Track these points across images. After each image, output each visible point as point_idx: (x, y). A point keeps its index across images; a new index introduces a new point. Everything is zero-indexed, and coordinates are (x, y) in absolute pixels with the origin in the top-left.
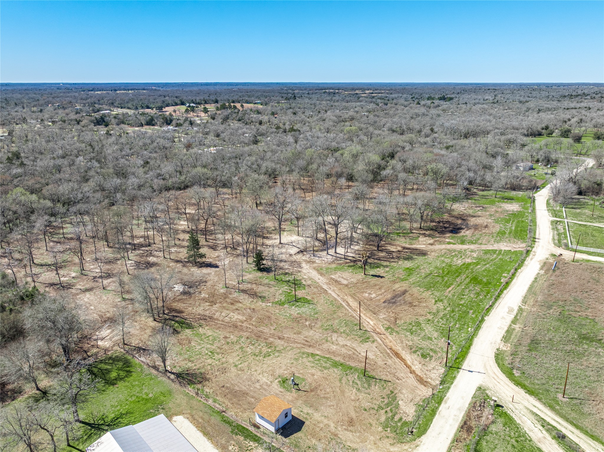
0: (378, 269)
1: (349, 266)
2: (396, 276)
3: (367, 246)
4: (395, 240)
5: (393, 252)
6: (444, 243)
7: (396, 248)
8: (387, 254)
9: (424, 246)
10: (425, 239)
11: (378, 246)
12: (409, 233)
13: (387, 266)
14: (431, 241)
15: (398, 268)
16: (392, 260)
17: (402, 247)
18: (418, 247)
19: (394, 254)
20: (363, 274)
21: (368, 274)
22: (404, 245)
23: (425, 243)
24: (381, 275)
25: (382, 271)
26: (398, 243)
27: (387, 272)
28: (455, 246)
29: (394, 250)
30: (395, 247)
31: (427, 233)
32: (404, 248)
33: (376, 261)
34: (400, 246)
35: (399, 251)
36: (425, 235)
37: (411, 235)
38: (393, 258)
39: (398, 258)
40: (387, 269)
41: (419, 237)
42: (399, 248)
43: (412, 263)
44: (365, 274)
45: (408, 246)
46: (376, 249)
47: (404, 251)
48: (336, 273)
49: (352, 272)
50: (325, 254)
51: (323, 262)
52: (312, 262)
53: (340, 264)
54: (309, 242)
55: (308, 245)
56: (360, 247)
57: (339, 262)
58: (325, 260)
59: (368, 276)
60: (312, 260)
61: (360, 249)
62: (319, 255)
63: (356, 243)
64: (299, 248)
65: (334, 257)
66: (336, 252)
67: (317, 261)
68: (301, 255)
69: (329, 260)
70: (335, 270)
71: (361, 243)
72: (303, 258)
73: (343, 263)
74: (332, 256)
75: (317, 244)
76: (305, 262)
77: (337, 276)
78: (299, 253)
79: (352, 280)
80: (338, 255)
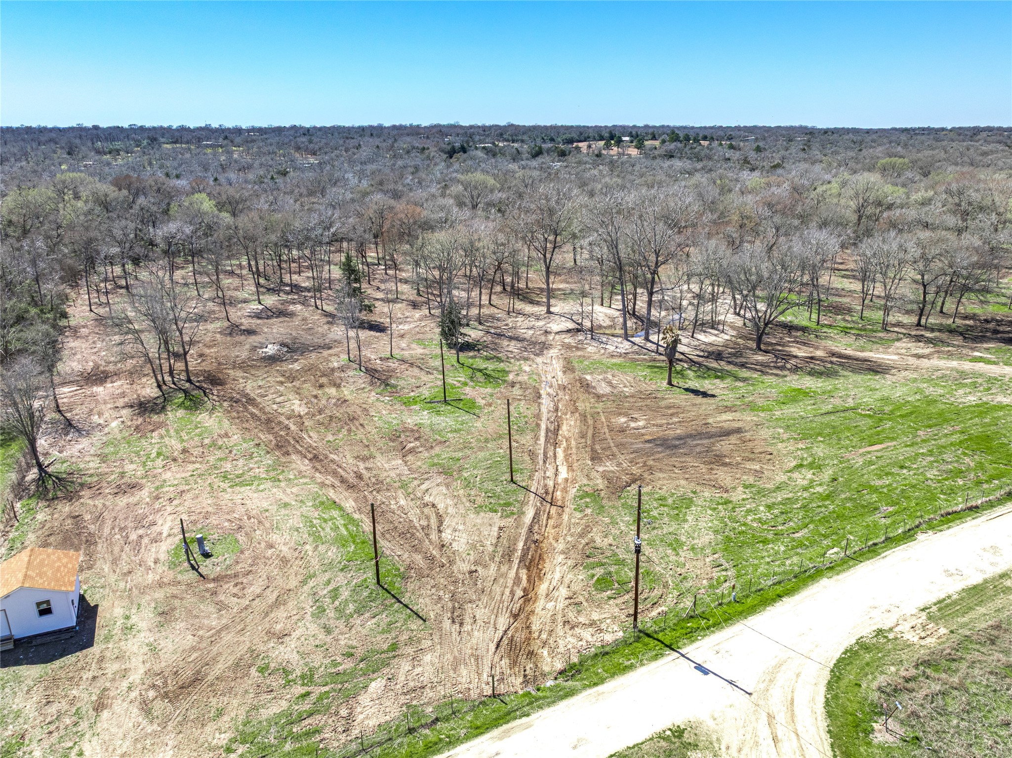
0: (717, 381)
1: (649, 366)
2: (748, 399)
3: (738, 340)
4: (827, 338)
5: (796, 357)
6: (961, 358)
8: (773, 360)
9: (895, 357)
10: (912, 345)
13: (745, 379)
16: (775, 371)
18: (877, 356)
19: (794, 361)
20: (665, 384)
21: (681, 384)
22: (841, 349)
24: (711, 392)
25: (723, 386)
26: (830, 344)
27: (733, 389)
29: (802, 355)
30: (811, 349)
31: (932, 335)
33: (729, 367)
34: (826, 350)
35: (812, 358)
36: (919, 340)
37: (881, 335)
38: (781, 367)
39: (796, 369)
40: (740, 384)
41: (899, 340)
42: (820, 354)
43: (824, 382)
44: (669, 384)
45: (849, 352)
46: (755, 347)
47: (828, 359)
48: (606, 372)
49: (645, 377)
50: (620, 340)
51: (603, 351)
52: (577, 349)
53: (634, 360)
54: (613, 319)
55: (608, 323)
56: (720, 339)
57: (637, 357)
58: (611, 348)
59: (675, 388)
60: (580, 346)
61: (715, 343)
62: (605, 339)
63: (716, 332)
64: (580, 324)
65: (636, 347)
66: (647, 339)
67: (590, 349)
68: (569, 335)
69: (618, 350)
70: (609, 368)
71: (734, 333)
72: (567, 341)
73: (645, 359)
74: (635, 344)
75: (629, 324)
76: (562, 346)
77: (601, 377)
78: (569, 331)
79: (625, 389)
80: (649, 345)
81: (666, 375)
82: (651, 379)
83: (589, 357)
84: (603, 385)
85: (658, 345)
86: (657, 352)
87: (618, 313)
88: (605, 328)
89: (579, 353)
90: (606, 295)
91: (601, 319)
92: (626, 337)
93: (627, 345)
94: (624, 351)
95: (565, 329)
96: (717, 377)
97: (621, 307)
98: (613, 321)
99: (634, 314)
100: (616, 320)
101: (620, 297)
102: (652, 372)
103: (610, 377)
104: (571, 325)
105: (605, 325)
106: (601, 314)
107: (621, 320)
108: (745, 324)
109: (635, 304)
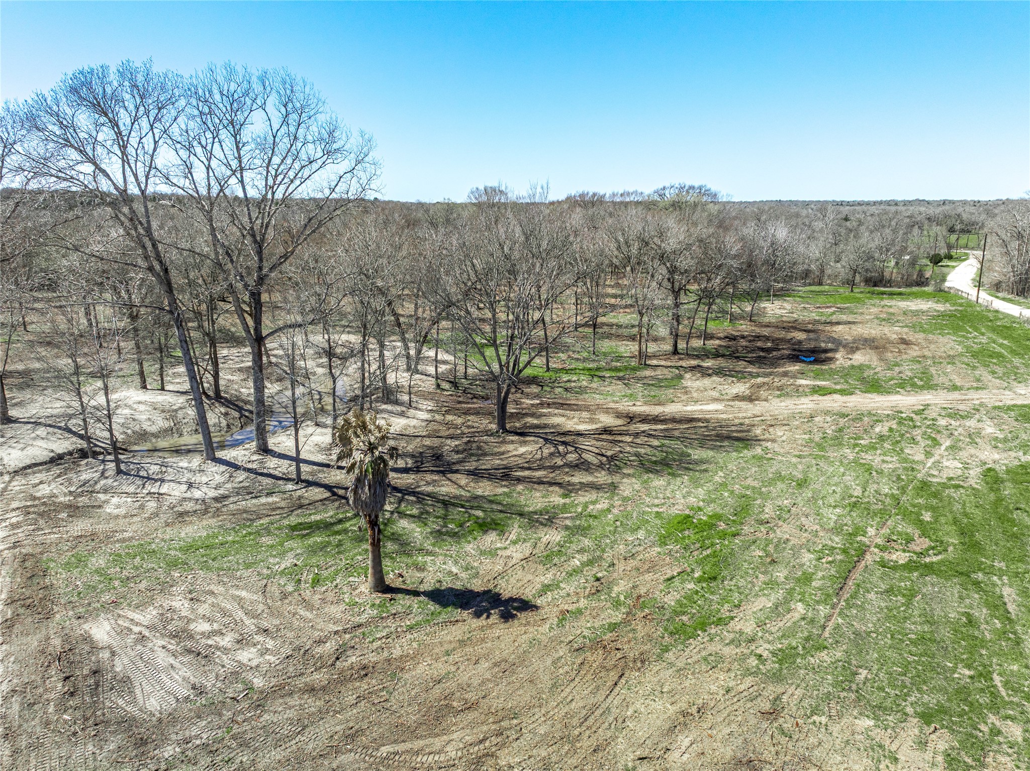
0: (491, 539)
1: (293, 528)
2: (621, 588)
3: (450, 418)
4: (582, 390)
5: (579, 434)
6: (798, 392)
7: (592, 421)
8: (548, 450)
9: (719, 406)
10: (707, 382)
11: (502, 416)
12: (634, 369)
13: (546, 518)
14: (741, 388)
15: (624, 525)
16: (579, 478)
17: (619, 415)
18: (692, 409)
19: (586, 444)
20: (365, 587)
21: (412, 578)
22: (626, 406)
23: (715, 394)
24: (507, 589)
25: (517, 553)
26: (598, 399)
27: (549, 558)
28: (852, 398)
29: (582, 427)
30: (585, 414)
31: (708, 363)
32: (631, 418)
33: (485, 488)
34: (607, 411)
35: (606, 431)
36: (705, 373)
37: (648, 373)
38: (582, 465)
39: (613, 464)
40: (552, 536)
41: (680, 377)
42: (607, 420)
43: (696, 483)
44: (381, 586)
45: (641, 408)
46: (494, 427)
47: (633, 428)
48: (165, 587)
49: (293, 573)
50: (196, 461)
51: (152, 505)
52: (74, 510)
53: (249, 517)
54: (171, 413)
55: (161, 423)
56: (413, 422)
57: (251, 503)
58: (174, 491)
59: (403, 601)
60: (83, 501)
61: (410, 431)
62: (154, 469)
63: (399, 409)
64: (86, 438)
65: (241, 476)
66: (265, 450)
67: (115, 505)
68: (56, 470)
69: (197, 494)
70: (173, 564)
71: (430, 405)
72: (44, 490)
73: (274, 508)
74: (237, 467)
75: (212, 418)
76: (26, 510)
77: (148, 616)
78: (56, 460)
79: (247, 656)
80: (272, 463)
81: (362, 555)
82: (316, 582)
83: (108, 537)
84: (162, 659)
85: (297, 460)
86: (299, 480)
87: (182, 400)
88: (156, 436)
89: (80, 526)
90: (150, 367)
91: (143, 417)
92: (210, 451)
93: (215, 473)
94: (212, 493)
95: (44, 455)
96: (485, 526)
97: (187, 386)
98: (173, 417)
99: (218, 397)
100: (180, 414)
101: (182, 369)
102: (313, 551)
103: (180, 604)
104: (63, 445)
105: (153, 429)
106: (142, 408)
107: (192, 412)
108: (438, 386)
109: (216, 377)
